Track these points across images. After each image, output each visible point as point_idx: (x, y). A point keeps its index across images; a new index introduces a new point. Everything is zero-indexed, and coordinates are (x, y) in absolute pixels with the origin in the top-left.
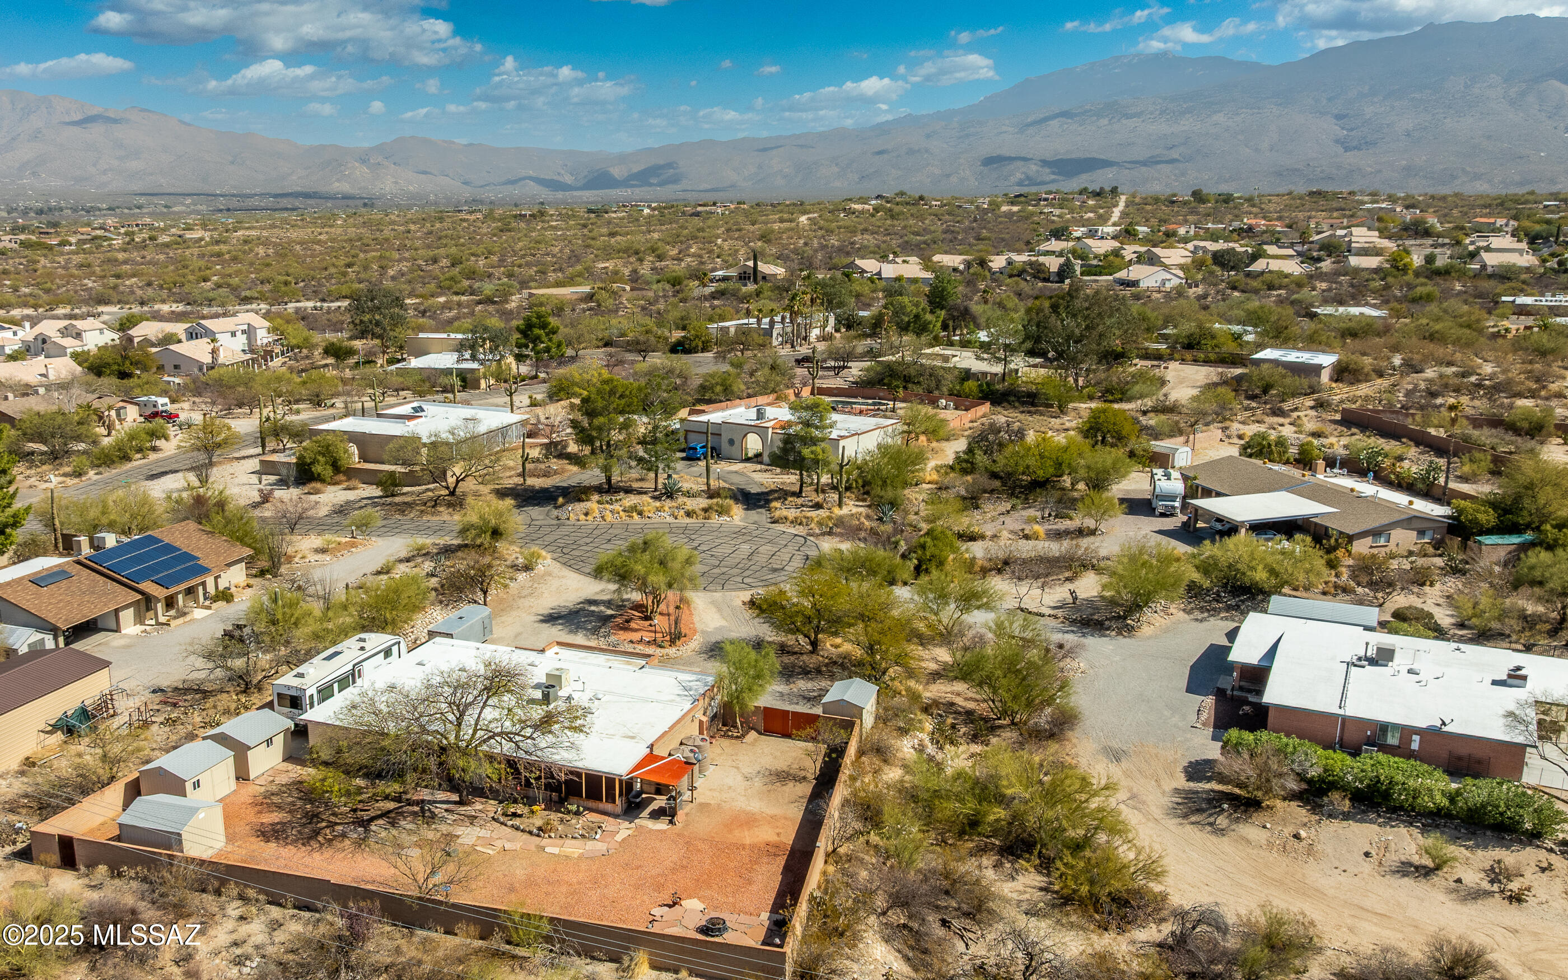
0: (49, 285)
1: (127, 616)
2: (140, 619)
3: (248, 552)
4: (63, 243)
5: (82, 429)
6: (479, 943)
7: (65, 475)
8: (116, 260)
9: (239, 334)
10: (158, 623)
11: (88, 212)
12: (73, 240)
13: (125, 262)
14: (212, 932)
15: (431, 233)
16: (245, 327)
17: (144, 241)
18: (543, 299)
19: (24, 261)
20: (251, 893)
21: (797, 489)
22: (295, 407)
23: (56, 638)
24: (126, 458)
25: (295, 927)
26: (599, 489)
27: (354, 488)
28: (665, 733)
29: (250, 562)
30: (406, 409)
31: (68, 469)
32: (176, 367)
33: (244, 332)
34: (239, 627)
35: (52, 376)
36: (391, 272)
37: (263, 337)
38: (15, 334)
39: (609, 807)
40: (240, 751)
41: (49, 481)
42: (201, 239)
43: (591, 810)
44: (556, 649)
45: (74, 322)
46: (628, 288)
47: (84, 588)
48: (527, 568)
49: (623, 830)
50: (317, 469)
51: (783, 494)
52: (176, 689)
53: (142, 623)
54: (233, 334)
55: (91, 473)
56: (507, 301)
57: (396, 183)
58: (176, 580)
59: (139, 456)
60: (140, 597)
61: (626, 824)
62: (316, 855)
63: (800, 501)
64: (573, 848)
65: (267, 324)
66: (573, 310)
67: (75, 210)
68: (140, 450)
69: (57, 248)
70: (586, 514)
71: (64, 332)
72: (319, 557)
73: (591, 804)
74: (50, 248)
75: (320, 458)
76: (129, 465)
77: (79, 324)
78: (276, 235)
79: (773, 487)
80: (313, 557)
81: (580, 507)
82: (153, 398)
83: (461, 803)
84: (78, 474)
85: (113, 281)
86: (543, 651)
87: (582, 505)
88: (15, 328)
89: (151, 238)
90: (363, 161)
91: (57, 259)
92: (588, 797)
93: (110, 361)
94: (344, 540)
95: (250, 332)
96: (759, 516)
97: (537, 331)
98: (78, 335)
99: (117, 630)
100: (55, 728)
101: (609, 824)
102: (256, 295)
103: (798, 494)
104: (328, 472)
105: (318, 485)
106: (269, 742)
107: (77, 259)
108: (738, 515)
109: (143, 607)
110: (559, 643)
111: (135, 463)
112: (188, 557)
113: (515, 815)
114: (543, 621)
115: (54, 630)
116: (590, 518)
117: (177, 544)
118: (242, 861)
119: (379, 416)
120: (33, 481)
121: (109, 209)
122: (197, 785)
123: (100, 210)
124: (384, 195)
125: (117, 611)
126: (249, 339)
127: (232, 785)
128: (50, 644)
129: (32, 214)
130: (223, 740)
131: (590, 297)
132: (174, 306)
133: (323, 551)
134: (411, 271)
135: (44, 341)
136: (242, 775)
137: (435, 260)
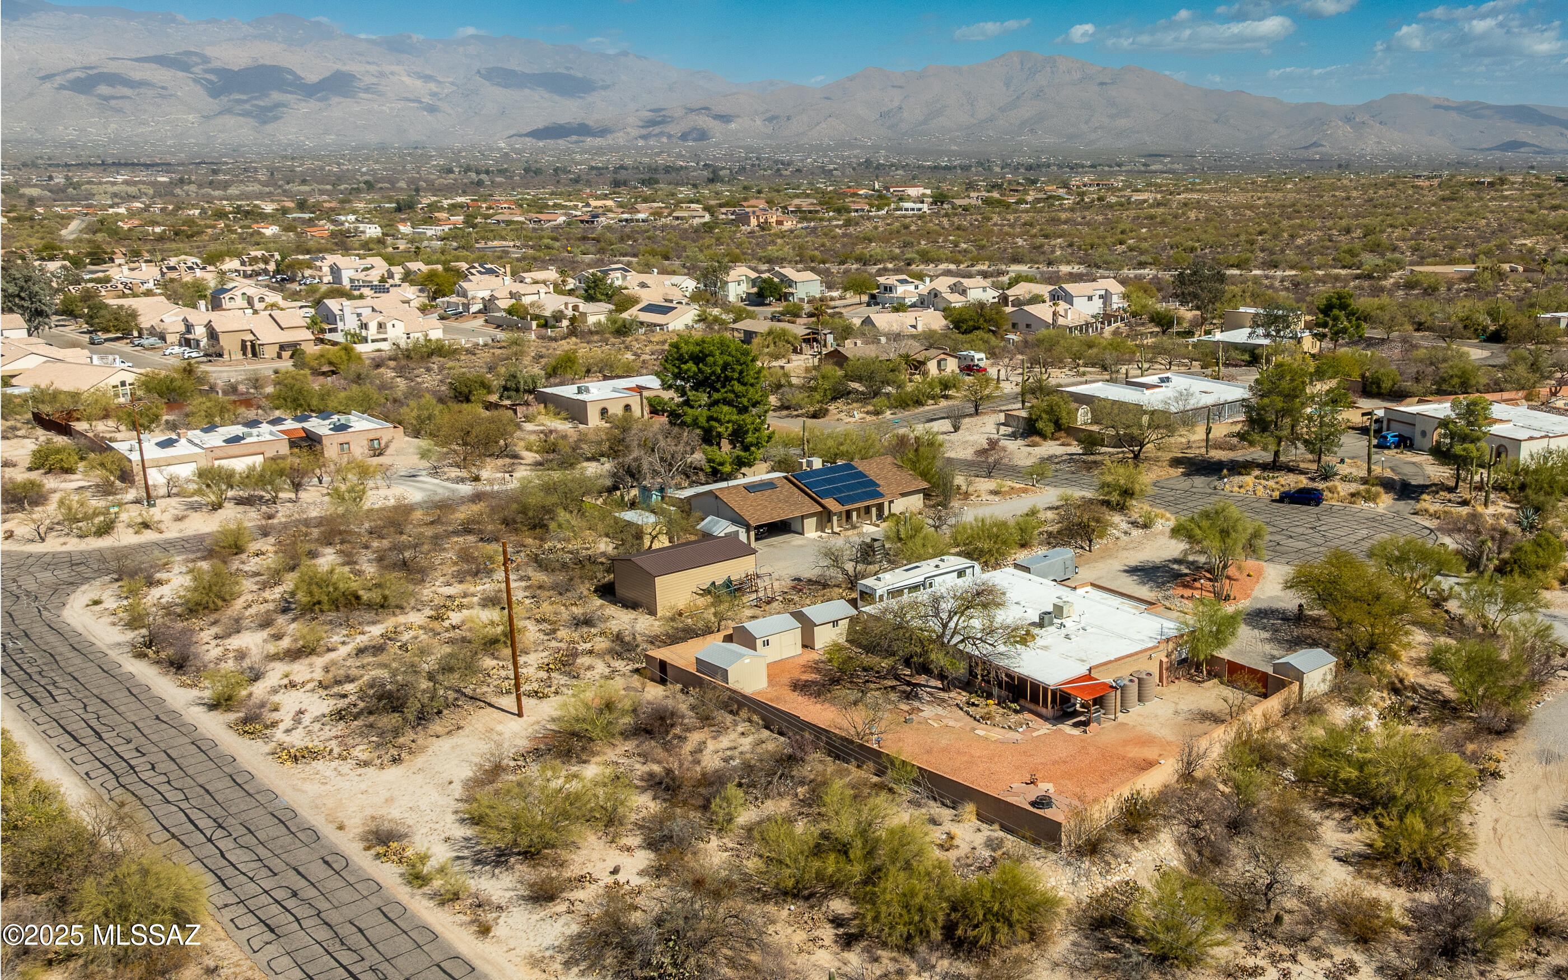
0: (984, 242)
1: (810, 523)
2: (821, 527)
3: (925, 485)
4: (1019, 202)
5: (890, 376)
6: (875, 779)
7: (867, 413)
8: (1059, 220)
9: (1096, 298)
10: (833, 533)
11: (1072, 168)
12: (1030, 198)
13: (1066, 222)
14: (721, 738)
15: (1371, 200)
16: (1103, 292)
17: (1093, 201)
18: (1420, 277)
19: (979, 218)
20: (755, 718)
21: (1452, 483)
22: (1082, 369)
23: (748, 532)
24: (919, 403)
25: (771, 746)
26: (1264, 467)
27: (1069, 445)
28: (1110, 662)
29: (927, 495)
30: (1152, 379)
31: (870, 408)
32: (1028, 326)
33: (1101, 297)
34: (875, 540)
35: (920, 328)
36: (1300, 241)
37: (1117, 303)
38: (917, 287)
39: (1043, 711)
40: (808, 627)
41: (853, 416)
42: (1145, 201)
43: (1031, 711)
44: (1089, 588)
45: (962, 280)
46: (1521, 269)
47: (782, 497)
48: (1145, 526)
49: (1044, 728)
50: (1040, 425)
51: (1435, 488)
52: (810, 580)
53: (823, 531)
54: (1090, 298)
55: (888, 412)
56: (1385, 278)
57: (1379, 143)
58: (852, 500)
59: (931, 402)
60: (820, 509)
61: (1050, 726)
62: (819, 706)
63: (1451, 496)
64: (996, 734)
65: (1122, 289)
66: (1449, 289)
67: (1060, 167)
68: (933, 398)
69: (1014, 206)
70: (1240, 487)
71: (954, 289)
72: (991, 497)
73: (1032, 706)
74: (1008, 206)
75: (1044, 416)
76: (921, 409)
77: (966, 282)
78: (1213, 199)
79: (1436, 481)
80: (985, 497)
81: (1237, 479)
82: (972, 353)
83: (943, 690)
84: (877, 413)
85: (1041, 240)
86: (1075, 588)
87: (1241, 478)
88: (917, 282)
89: (1100, 199)
90: (1348, 120)
91: (1008, 217)
92: (1031, 701)
93: (967, 317)
94: (1018, 486)
95: (1106, 297)
96: (1405, 507)
97: (1336, 312)
98: (964, 292)
99: (802, 534)
100: (707, 592)
101: (1036, 722)
102: (1151, 260)
103: (1451, 490)
104: (1049, 429)
105: (1037, 439)
106: (835, 623)
107: (1025, 217)
108: (1385, 502)
109: (825, 519)
110: (1093, 585)
111: (927, 408)
112: (873, 484)
113: (973, 704)
114: (1126, 571)
115: (748, 528)
116: (1242, 490)
117: (867, 473)
118: (772, 700)
119: (1129, 383)
120: (842, 415)
121: (1091, 166)
122: (766, 643)
123: (1083, 167)
124: (1364, 156)
125: (803, 517)
126: (1105, 304)
127: (799, 650)
128: (743, 537)
129: (1022, 170)
130: (800, 616)
131: (1468, 278)
132: (1076, 267)
133: (995, 493)
134: (1321, 239)
135: (936, 296)
136: (808, 644)
137: (1348, 231)
